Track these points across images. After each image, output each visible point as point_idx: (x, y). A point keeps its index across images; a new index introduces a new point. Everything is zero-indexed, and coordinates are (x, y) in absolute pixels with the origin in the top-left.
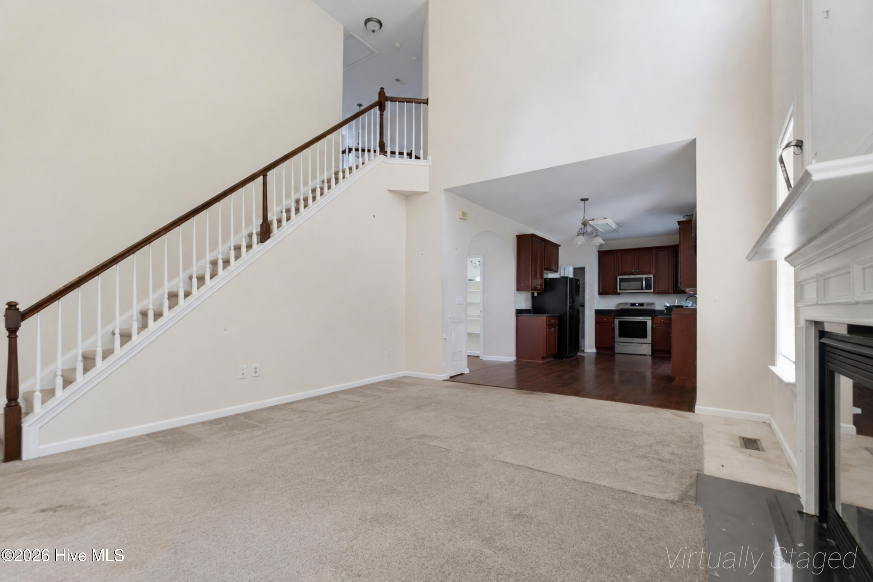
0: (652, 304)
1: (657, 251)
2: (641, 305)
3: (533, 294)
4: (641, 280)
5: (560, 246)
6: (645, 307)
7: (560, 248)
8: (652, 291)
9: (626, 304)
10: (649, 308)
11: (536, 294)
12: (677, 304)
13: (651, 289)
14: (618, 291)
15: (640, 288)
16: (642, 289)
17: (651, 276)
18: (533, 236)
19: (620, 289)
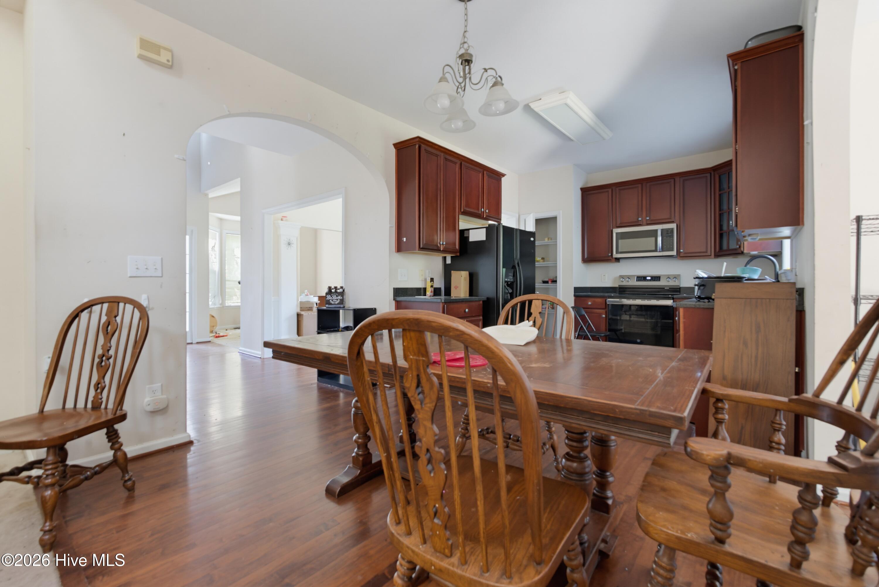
0: (676, 277)
1: (684, 181)
2: (656, 278)
3: (445, 259)
4: (654, 234)
5: (503, 175)
6: (662, 283)
7: (503, 179)
8: (674, 253)
9: (629, 277)
10: (672, 283)
11: (449, 261)
12: (725, 273)
13: (672, 250)
14: (615, 255)
15: (654, 249)
16: (656, 250)
17: (673, 226)
18: (420, 141)
19: (617, 252)
